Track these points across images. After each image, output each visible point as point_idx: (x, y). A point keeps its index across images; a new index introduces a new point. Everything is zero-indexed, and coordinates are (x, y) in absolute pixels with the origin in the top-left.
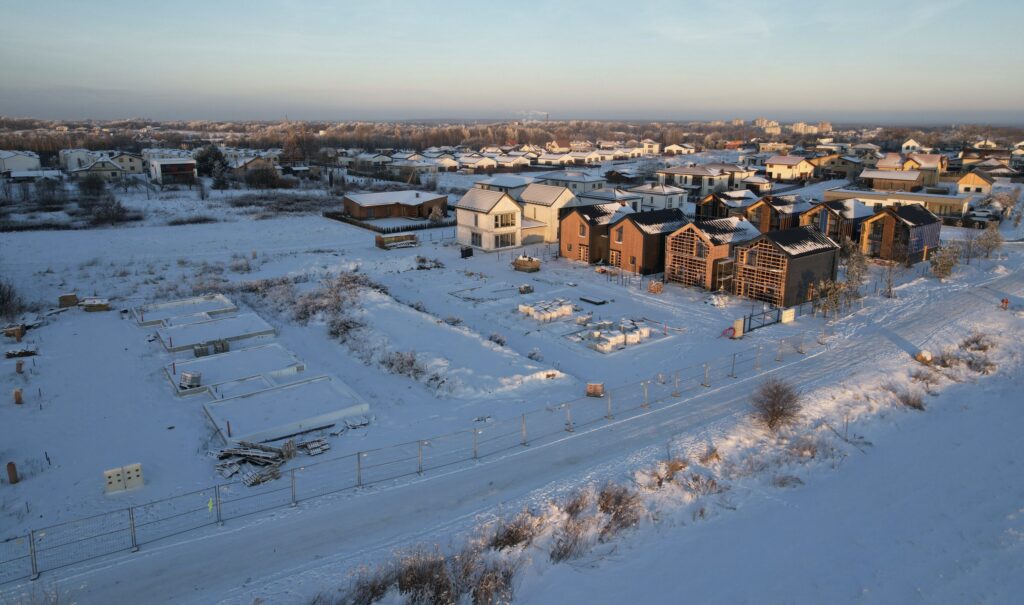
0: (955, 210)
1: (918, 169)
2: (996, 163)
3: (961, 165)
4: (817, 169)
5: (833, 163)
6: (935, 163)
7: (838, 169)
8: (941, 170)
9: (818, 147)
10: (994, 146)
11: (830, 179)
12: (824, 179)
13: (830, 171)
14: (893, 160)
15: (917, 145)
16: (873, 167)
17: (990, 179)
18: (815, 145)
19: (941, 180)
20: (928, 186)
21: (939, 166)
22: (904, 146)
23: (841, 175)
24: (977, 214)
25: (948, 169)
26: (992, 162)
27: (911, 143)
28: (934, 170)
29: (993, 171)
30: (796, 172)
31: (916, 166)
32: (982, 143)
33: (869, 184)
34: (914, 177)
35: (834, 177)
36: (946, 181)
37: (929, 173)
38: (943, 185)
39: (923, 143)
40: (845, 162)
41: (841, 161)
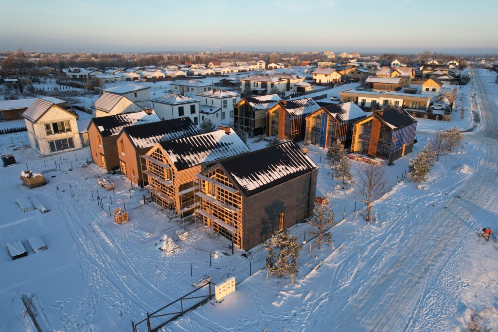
0: (422, 105)
1: (399, 77)
2: (441, 73)
3: (422, 74)
4: (343, 77)
5: (353, 73)
6: (408, 73)
7: (355, 77)
8: (412, 77)
9: (348, 64)
10: (437, 63)
11: (350, 82)
12: (346, 83)
13: (350, 77)
14: (385, 71)
15: (399, 63)
16: (374, 75)
17: (439, 82)
18: (346, 63)
19: (412, 83)
20: (405, 87)
21: (411, 74)
22: (392, 63)
23: (356, 80)
24: (435, 108)
25: (415, 76)
26: (439, 72)
27: (396, 62)
28: (408, 77)
29: (440, 78)
30: (330, 79)
31: (398, 75)
32: (432, 62)
33: (371, 86)
34: (397, 81)
35: (352, 81)
36: (414, 84)
37: (406, 79)
38: (413, 86)
39: (402, 62)
40: (359, 72)
41: (357, 72)
